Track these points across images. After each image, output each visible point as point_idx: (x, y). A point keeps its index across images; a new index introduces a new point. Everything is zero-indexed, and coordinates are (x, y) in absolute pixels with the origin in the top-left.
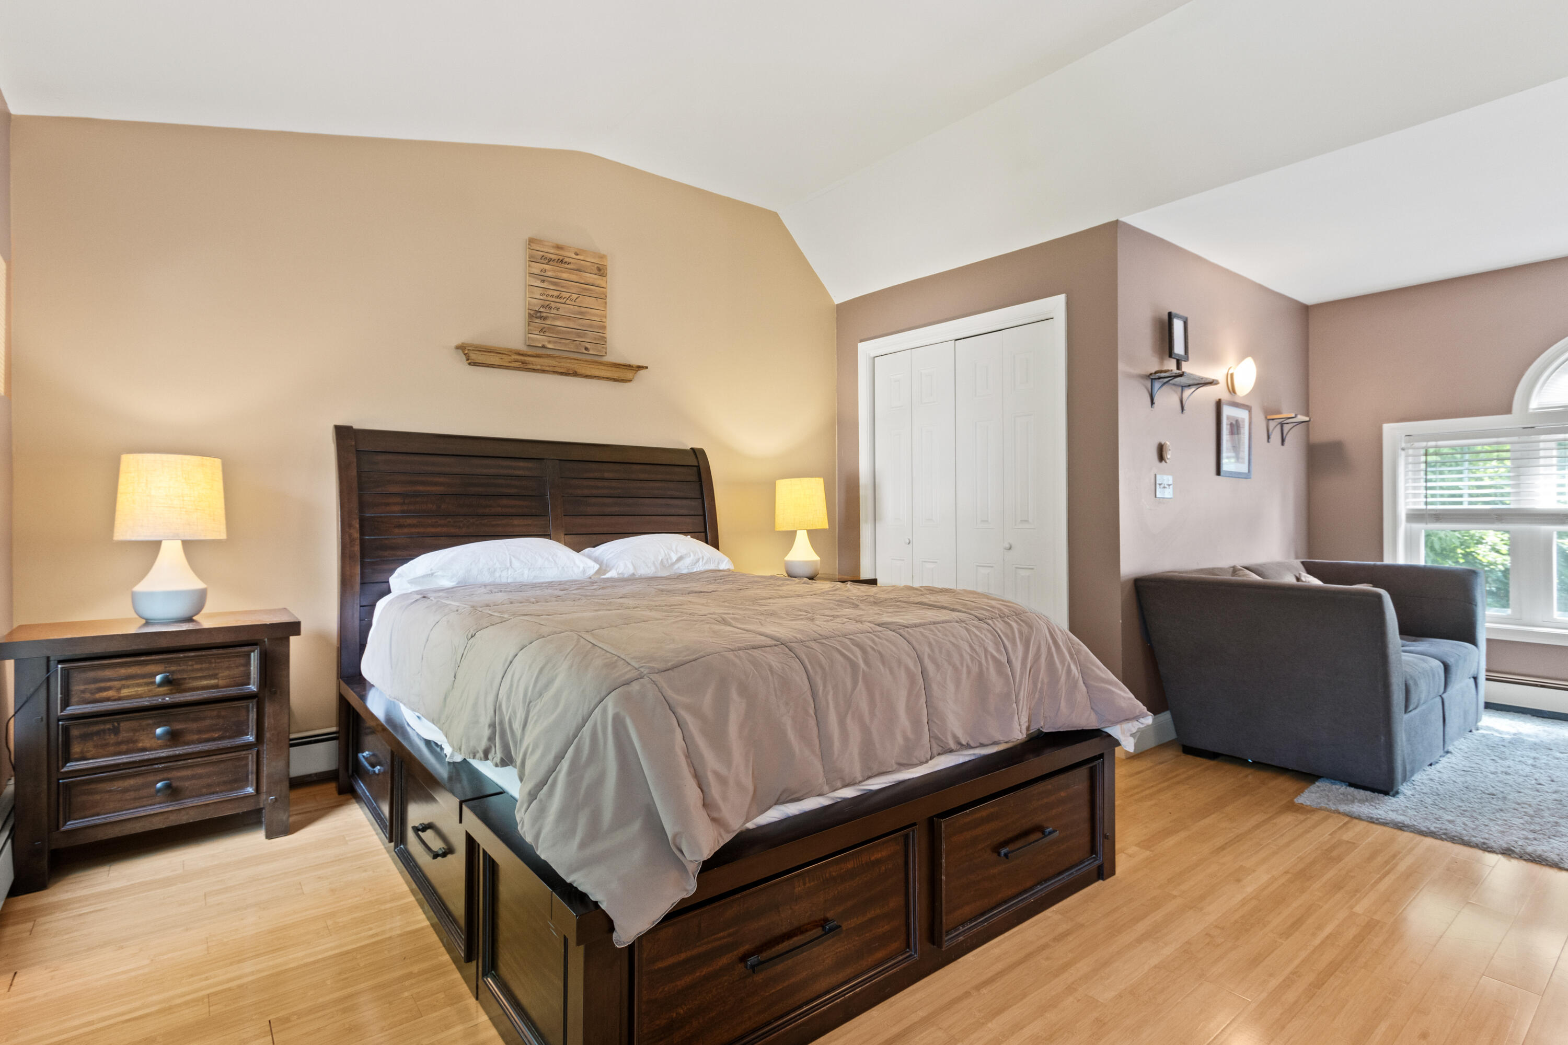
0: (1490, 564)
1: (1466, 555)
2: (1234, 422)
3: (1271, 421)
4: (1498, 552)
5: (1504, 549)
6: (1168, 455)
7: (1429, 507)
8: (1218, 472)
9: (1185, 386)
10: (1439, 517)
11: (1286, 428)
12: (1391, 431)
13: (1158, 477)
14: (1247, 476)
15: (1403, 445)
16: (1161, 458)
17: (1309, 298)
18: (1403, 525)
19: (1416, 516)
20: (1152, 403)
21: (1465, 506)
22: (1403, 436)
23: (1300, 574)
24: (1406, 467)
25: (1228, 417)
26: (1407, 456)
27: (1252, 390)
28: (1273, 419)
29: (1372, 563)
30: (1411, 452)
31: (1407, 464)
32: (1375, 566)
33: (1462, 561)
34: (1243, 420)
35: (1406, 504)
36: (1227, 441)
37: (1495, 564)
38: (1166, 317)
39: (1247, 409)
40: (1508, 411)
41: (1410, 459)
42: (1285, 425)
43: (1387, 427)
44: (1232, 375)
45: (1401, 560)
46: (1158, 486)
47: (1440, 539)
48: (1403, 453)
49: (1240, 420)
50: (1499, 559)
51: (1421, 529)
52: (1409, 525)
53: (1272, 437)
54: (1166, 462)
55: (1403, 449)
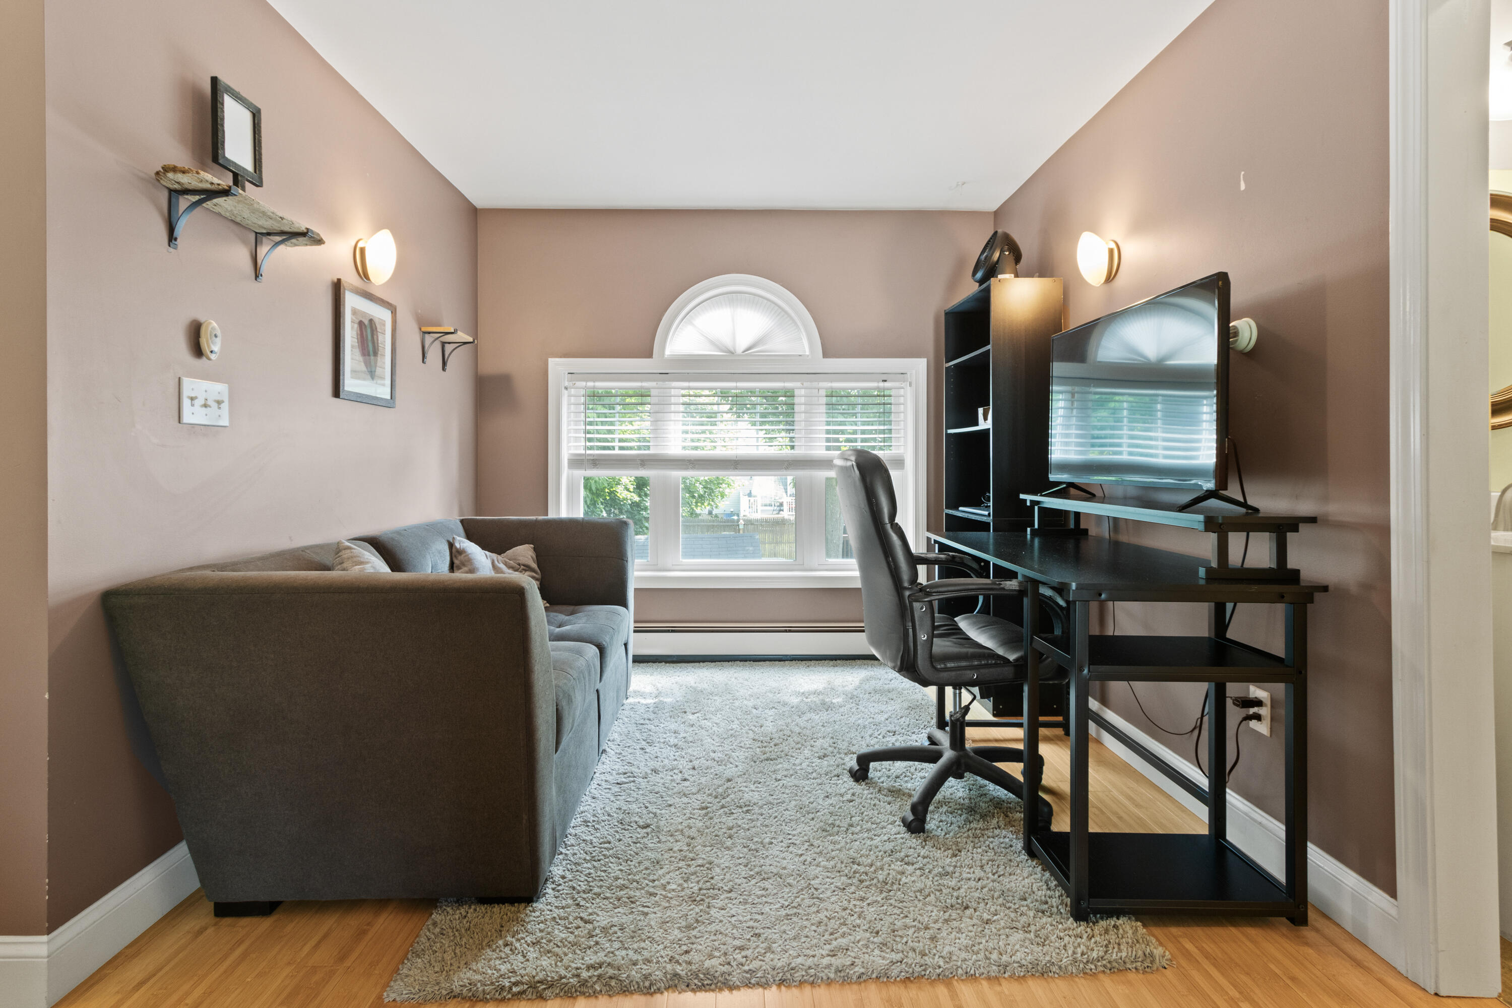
0: (624, 499)
1: (610, 493)
2: (366, 322)
3: (427, 335)
4: (628, 490)
5: (631, 488)
6: (214, 345)
7: (589, 452)
8: (337, 392)
9: (262, 234)
10: (595, 462)
11: (448, 348)
12: (557, 366)
13: (187, 382)
14: (389, 404)
15: (566, 384)
16: (198, 351)
17: (480, 198)
18: (565, 472)
19: (577, 462)
20: (172, 237)
21: (617, 452)
22: (567, 373)
23: (454, 538)
24: (568, 409)
25: (355, 312)
26: (570, 396)
27: (391, 279)
28: (429, 333)
29: (534, 518)
30: (573, 391)
31: (569, 404)
32: (536, 521)
33: (608, 498)
34: (383, 324)
35: (569, 448)
36: (353, 347)
37: (627, 499)
38: (207, 87)
39: (388, 309)
40: (649, 355)
41: (573, 400)
42: (446, 345)
43: (552, 362)
44: (362, 251)
45: (564, 514)
46: (186, 403)
47: (595, 482)
48: (566, 392)
49: (377, 321)
50: (629, 495)
51: (580, 474)
52: (571, 471)
53: (429, 356)
54: (209, 359)
55: (566, 388)
